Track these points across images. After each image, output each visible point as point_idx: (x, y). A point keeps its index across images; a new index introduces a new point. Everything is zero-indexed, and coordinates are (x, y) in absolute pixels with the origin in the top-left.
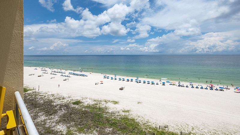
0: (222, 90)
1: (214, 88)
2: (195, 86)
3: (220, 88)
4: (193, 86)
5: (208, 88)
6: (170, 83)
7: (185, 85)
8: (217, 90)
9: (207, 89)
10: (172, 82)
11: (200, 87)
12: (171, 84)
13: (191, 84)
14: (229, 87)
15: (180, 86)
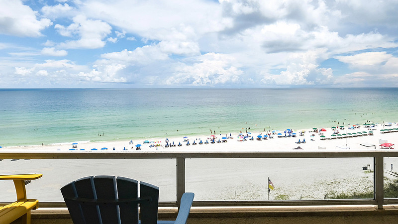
0: (224, 141)
1: (216, 140)
2: (191, 142)
3: (223, 138)
4: (188, 143)
5: (209, 141)
6: (150, 144)
7: (177, 143)
8: (219, 142)
9: (207, 143)
10: (153, 141)
11: (198, 142)
12: (153, 146)
13: (186, 139)
14: (232, 137)
15: (168, 146)
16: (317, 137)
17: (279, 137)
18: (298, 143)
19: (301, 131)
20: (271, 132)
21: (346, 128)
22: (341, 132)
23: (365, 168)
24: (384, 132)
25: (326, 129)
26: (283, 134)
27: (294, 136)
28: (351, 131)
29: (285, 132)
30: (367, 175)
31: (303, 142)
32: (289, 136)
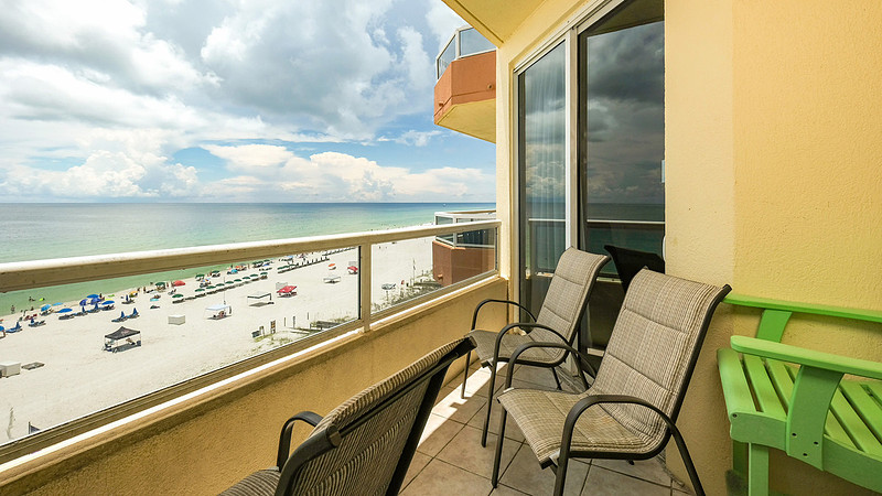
16: (166, 298)
17: (61, 318)
20: (38, 311)
21: (223, 274)
22: (214, 281)
23: (256, 334)
24: (282, 271)
25: (183, 281)
26: (79, 309)
27: (107, 309)
28: (232, 278)
29: (83, 303)
30: (259, 344)
31: (131, 317)
32: (92, 311)
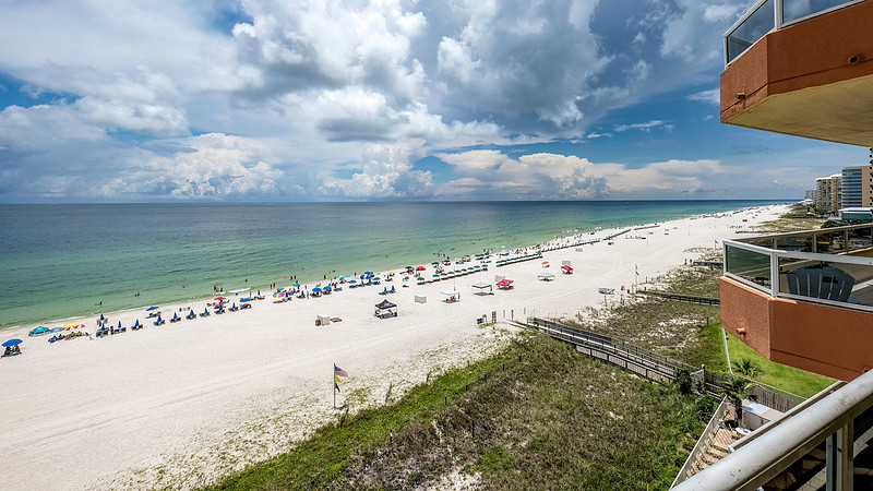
0: (245, 307)
1: (228, 306)
2: (166, 317)
3: (242, 300)
4: (160, 319)
5: (211, 310)
6: (51, 336)
7: (128, 323)
8: (234, 309)
9: (207, 314)
10: (62, 325)
11: (183, 315)
12: (61, 338)
13: (155, 312)
14: (262, 295)
15: (106, 333)
16: (413, 280)
17: (350, 287)
18: (384, 294)
19: (387, 273)
20: (338, 280)
21: (453, 263)
22: (446, 269)
23: (480, 321)
24: (501, 264)
25: (424, 266)
26: (359, 282)
27: (376, 283)
28: (460, 267)
29: (362, 278)
30: (483, 330)
31: (391, 292)
32: (368, 284)
